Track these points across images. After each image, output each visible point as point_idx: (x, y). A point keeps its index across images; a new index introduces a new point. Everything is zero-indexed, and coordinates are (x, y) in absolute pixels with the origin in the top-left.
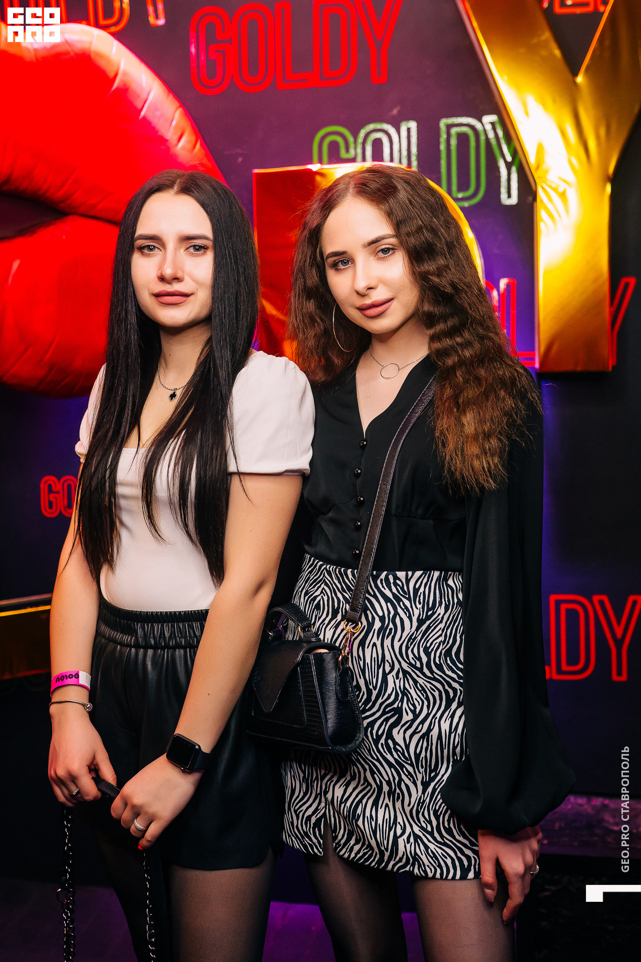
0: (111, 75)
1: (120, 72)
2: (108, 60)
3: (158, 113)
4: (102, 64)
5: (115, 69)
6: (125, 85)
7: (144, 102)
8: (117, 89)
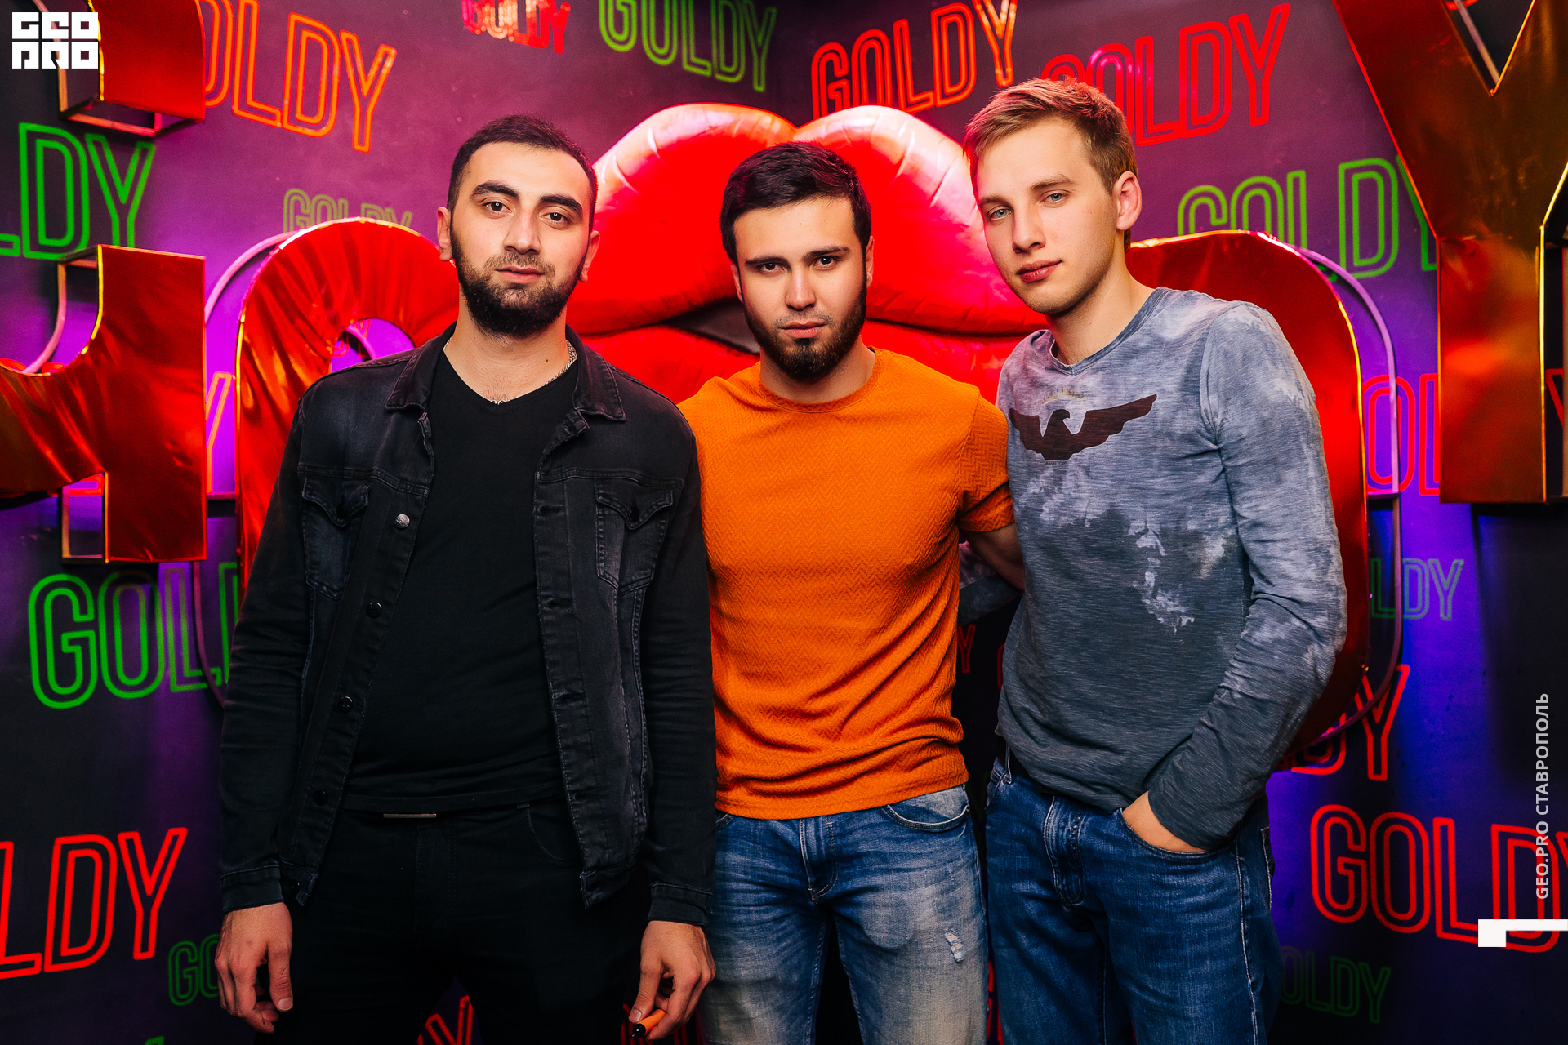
0: (895, 160)
1: (907, 155)
2: (892, 144)
3: (956, 196)
4: (884, 149)
5: (900, 152)
6: (913, 168)
7: (937, 186)
8: (902, 175)
